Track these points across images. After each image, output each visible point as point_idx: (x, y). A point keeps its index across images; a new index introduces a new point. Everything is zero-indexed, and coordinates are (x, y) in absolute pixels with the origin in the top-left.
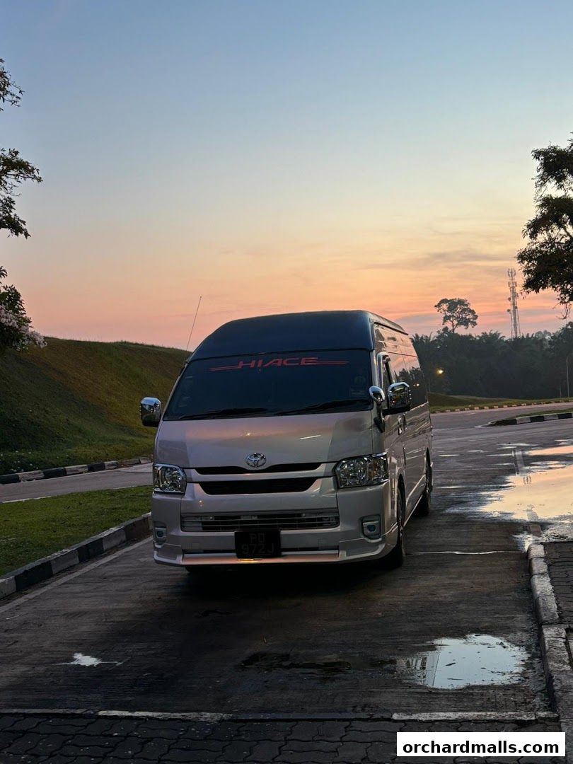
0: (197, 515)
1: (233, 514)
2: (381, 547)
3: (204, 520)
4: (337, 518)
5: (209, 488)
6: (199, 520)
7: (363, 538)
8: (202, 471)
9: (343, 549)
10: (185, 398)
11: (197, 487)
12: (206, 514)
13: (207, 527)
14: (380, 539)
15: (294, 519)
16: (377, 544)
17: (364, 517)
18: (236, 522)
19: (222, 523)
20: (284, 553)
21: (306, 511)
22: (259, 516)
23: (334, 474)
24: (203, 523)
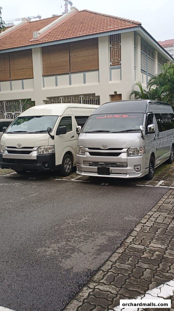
0: (88, 161)
1: (97, 162)
2: (140, 174)
3: (89, 163)
4: (127, 165)
5: (91, 154)
6: (88, 163)
7: (135, 171)
8: (89, 148)
9: (128, 174)
10: (88, 127)
11: (88, 153)
12: (90, 162)
13: (90, 165)
14: (140, 172)
15: (114, 164)
16: (139, 173)
17: (135, 165)
18: (98, 164)
19: (94, 164)
20: (111, 174)
21: (118, 162)
22: (105, 163)
23: (127, 151)
24: (89, 164)
